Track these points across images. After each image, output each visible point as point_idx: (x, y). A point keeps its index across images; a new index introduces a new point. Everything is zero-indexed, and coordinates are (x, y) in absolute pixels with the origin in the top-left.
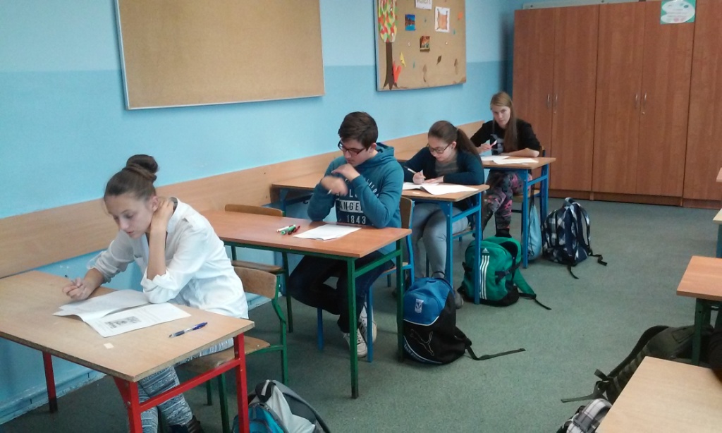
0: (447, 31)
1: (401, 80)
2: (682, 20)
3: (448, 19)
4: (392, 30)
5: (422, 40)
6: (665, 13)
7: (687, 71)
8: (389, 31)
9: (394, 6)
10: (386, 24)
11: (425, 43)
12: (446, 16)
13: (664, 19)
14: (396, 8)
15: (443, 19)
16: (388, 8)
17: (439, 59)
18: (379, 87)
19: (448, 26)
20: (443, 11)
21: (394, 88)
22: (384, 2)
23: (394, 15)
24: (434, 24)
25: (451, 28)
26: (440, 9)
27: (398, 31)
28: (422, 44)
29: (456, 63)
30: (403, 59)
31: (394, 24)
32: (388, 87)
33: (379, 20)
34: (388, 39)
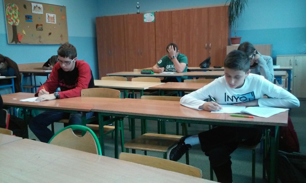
0: (55, 23)
1: (22, 40)
2: (151, 21)
3: (55, 18)
4: (16, 21)
5: (37, 26)
6: (145, 18)
7: (154, 40)
8: (14, 21)
9: (17, 11)
10: (12, 18)
11: (40, 27)
12: (54, 17)
13: (145, 20)
14: (18, 13)
15: (51, 18)
16: (13, 12)
17: (50, 34)
18: (8, 42)
19: (55, 21)
20: (52, 15)
21: (18, 43)
22: (10, 9)
23: (17, 15)
24: (46, 20)
25: (57, 22)
26: (49, 14)
27: (20, 21)
28: (38, 27)
29: (61, 36)
30: (24, 32)
31: (17, 18)
32: (14, 43)
33: (7, 16)
34: (13, 24)
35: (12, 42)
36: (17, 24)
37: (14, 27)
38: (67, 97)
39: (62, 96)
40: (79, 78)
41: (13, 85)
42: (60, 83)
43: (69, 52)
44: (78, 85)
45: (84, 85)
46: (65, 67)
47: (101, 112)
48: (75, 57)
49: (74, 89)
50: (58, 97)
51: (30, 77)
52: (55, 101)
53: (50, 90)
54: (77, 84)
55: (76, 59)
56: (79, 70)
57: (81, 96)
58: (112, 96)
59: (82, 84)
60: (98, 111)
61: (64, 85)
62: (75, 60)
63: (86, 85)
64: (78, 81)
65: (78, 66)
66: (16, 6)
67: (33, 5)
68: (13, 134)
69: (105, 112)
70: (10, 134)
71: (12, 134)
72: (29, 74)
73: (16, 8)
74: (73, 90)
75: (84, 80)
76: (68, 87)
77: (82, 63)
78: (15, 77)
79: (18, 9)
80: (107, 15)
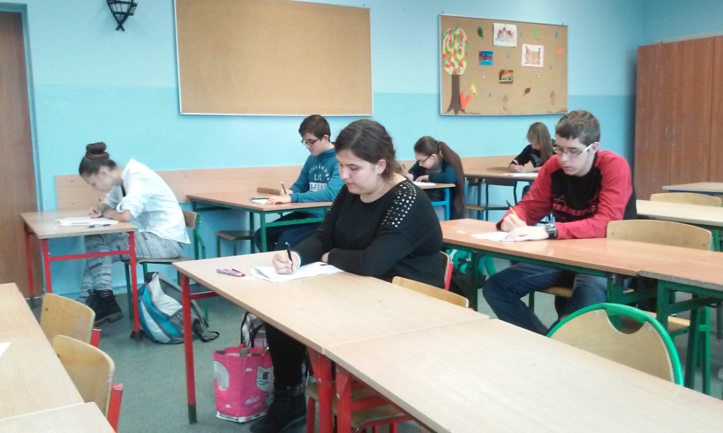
0: (541, 65)
1: (469, 107)
3: (542, 55)
4: (461, 65)
5: (502, 73)
8: (457, 65)
9: (464, 44)
10: (453, 60)
11: (506, 76)
12: (539, 53)
14: (466, 47)
15: (533, 55)
16: (456, 46)
17: (527, 91)
18: (441, 112)
19: (541, 61)
20: (534, 48)
21: (460, 113)
22: (450, 41)
23: (463, 52)
24: (521, 59)
25: (545, 62)
26: (530, 47)
27: (468, 65)
28: (502, 77)
29: (552, 95)
30: (474, 89)
31: (463, 60)
32: (452, 112)
33: (444, 56)
34: (454, 72)
35: (449, 110)
36: (462, 72)
37: (456, 79)
38: (575, 237)
39: (562, 233)
40: (601, 192)
41: (447, 202)
42: (555, 205)
43: (580, 127)
44: (599, 210)
45: (613, 210)
46: (568, 164)
47: (667, 279)
48: (593, 142)
49: (589, 220)
50: (553, 234)
51: (477, 187)
52: (547, 243)
53: (531, 218)
54: (597, 206)
55: (596, 146)
56: (602, 172)
57: (605, 237)
58: (686, 243)
59: (609, 208)
60: (658, 278)
61: (564, 209)
62: (594, 148)
63: (620, 210)
64: (600, 200)
65: (600, 164)
66: (463, 31)
67: (498, 27)
68: (470, 307)
69: (677, 281)
70: (463, 305)
71: (467, 304)
72: (476, 181)
73: (461, 37)
74: (588, 223)
75: (614, 198)
76: (573, 214)
77: (610, 156)
78: (453, 185)
79: (465, 39)
80: (666, 40)
